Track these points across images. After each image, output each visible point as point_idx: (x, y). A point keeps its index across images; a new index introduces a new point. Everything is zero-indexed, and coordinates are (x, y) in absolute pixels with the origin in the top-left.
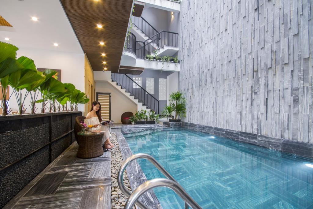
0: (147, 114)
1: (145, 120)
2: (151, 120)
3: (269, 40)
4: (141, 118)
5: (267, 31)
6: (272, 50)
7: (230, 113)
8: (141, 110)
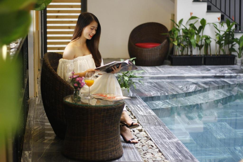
1: (203, 52)
2: (222, 53)
4: (190, 44)
8: (190, 17)
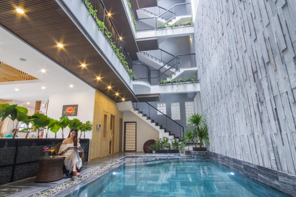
0: (170, 142)
3: (259, 27)
4: (163, 146)
5: (255, 18)
6: (264, 38)
7: (243, 135)
8: (163, 137)
